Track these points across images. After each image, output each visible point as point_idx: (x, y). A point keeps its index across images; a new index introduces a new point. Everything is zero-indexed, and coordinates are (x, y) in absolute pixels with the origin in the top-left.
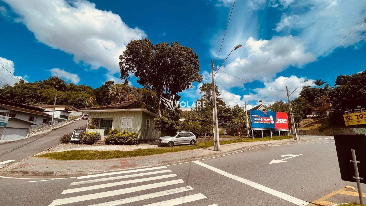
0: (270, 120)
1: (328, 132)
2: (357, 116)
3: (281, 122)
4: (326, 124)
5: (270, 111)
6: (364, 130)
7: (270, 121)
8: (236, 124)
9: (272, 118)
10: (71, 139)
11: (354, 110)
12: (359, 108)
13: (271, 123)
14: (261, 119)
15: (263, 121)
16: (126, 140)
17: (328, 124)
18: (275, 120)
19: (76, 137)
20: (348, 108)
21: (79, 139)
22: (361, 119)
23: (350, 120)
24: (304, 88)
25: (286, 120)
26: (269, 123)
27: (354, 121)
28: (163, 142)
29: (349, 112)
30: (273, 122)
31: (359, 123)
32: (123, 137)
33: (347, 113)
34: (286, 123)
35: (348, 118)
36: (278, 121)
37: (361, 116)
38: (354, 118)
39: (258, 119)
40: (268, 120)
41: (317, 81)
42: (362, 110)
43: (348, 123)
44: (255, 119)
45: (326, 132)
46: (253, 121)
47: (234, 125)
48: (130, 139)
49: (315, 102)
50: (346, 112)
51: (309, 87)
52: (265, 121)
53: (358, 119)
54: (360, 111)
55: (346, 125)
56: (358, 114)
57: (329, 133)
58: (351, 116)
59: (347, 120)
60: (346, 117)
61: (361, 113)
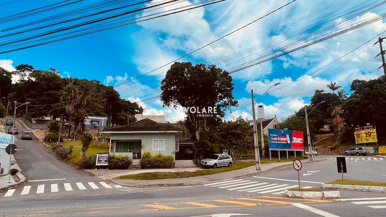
0: (286, 139)
1: (340, 150)
2: (366, 133)
3: (297, 142)
4: (338, 141)
5: (287, 130)
6: (370, 149)
7: (286, 141)
8: (249, 143)
9: (288, 137)
10: (97, 164)
11: (364, 127)
12: (368, 126)
13: (287, 143)
14: (279, 139)
15: (280, 141)
16: (164, 164)
17: (339, 142)
18: (291, 139)
19: (102, 161)
20: (358, 125)
21: (108, 164)
22: (369, 137)
23: (360, 138)
24: (316, 93)
25: (302, 139)
26: (286, 143)
27: (363, 139)
28: (208, 164)
29: (359, 129)
30: (289, 142)
31: (367, 141)
32: (160, 161)
33: (358, 130)
34: (302, 142)
35: (358, 135)
36: (294, 140)
37: (369, 134)
38: (363, 136)
39: (276, 139)
40: (285, 139)
41: (332, 84)
42: (371, 127)
43: (358, 141)
44: (272, 139)
45: (338, 151)
46: (271, 140)
47: (247, 144)
48: (168, 162)
49: (328, 112)
50: (357, 128)
51: (322, 91)
52: (282, 141)
53: (367, 137)
54: (368, 128)
55: (357, 143)
56: (367, 131)
57: (340, 152)
58: (361, 134)
59: (357, 138)
60: (356, 135)
61: (369, 131)
